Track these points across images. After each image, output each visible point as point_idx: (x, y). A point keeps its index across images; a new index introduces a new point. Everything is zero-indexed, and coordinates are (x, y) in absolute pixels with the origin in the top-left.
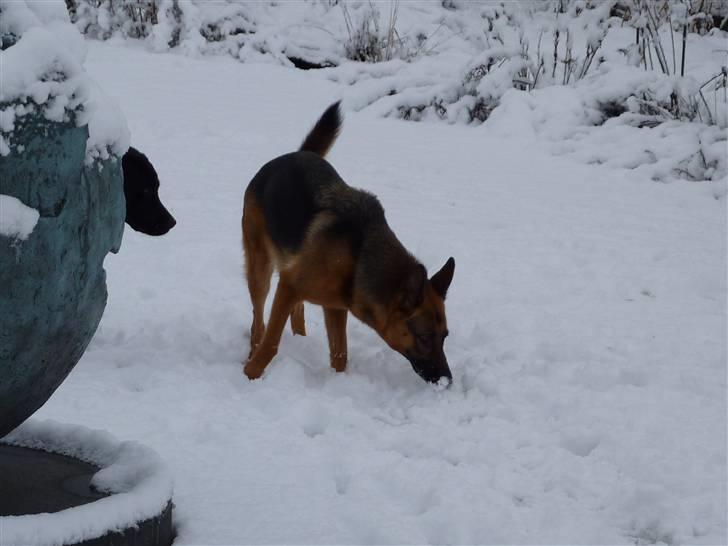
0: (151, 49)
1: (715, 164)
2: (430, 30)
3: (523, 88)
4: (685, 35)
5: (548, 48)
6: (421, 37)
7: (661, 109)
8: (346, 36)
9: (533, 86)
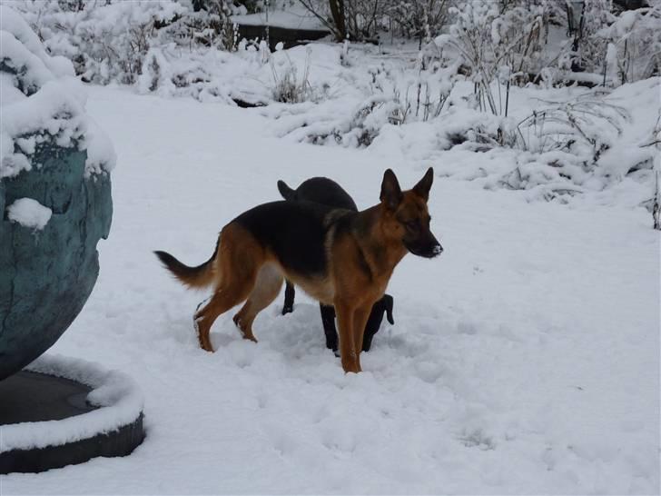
0: (137, 92)
1: (527, 178)
2: (332, 81)
3: (395, 124)
4: (508, 88)
5: (413, 96)
6: (326, 86)
7: (491, 139)
8: (274, 85)
9: (402, 122)
